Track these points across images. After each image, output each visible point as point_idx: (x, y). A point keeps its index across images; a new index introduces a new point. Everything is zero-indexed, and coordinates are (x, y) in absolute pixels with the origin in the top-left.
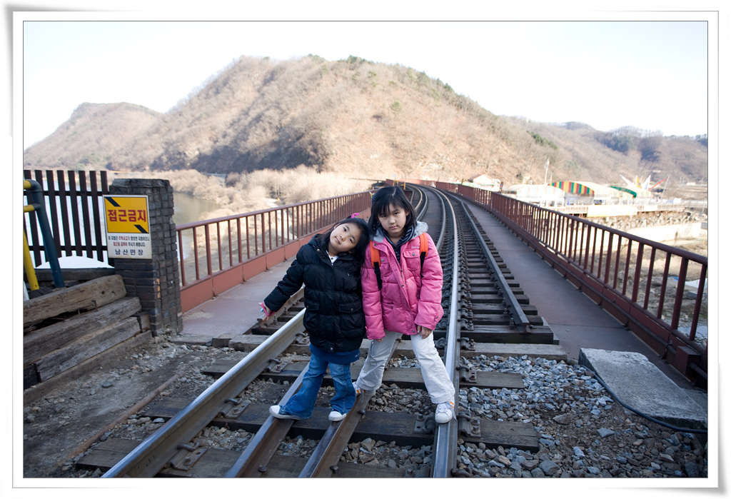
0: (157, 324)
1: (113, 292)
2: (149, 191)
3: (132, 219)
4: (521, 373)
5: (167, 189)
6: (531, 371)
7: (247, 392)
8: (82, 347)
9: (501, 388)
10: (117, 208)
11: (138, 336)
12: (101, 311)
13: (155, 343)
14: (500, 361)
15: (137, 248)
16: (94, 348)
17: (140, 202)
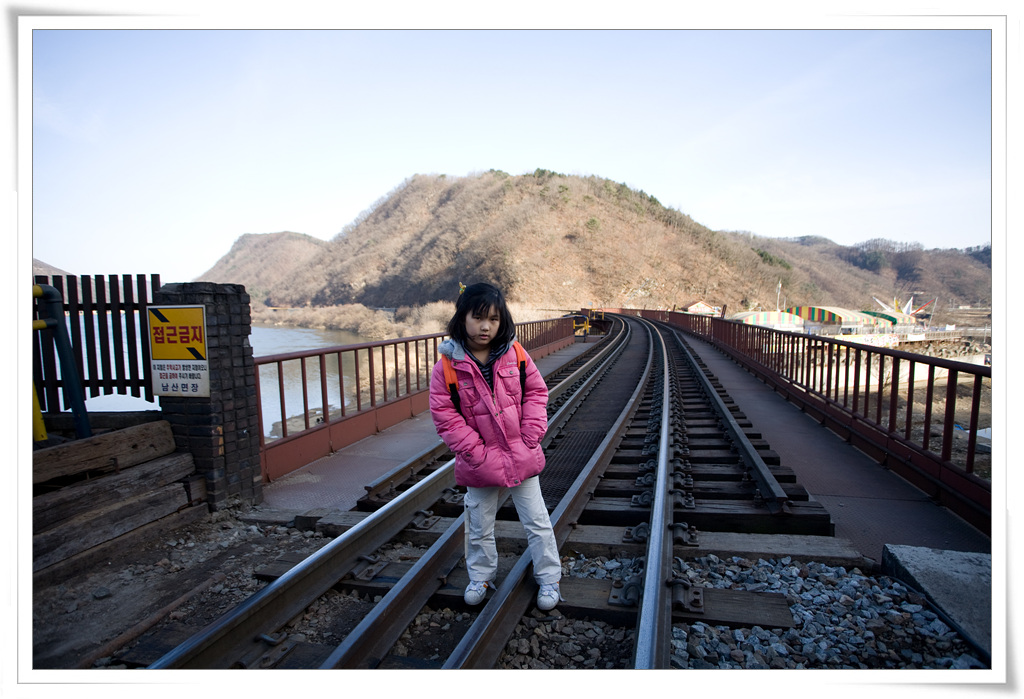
0: (217, 493)
1: (152, 446)
2: (208, 299)
4: (786, 593)
6: (803, 589)
10: (165, 325)
13: (210, 522)
14: (743, 567)
15: (190, 382)
17: (194, 315)
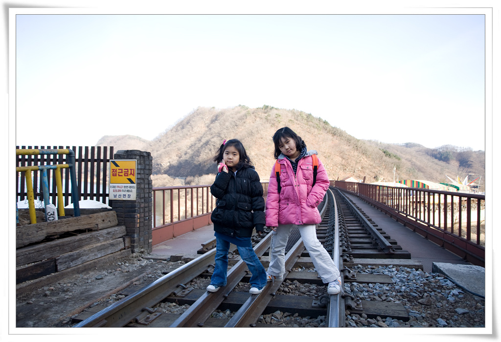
0: (135, 244)
1: (109, 221)
2: (138, 157)
3: (126, 174)
4: (390, 275)
5: (149, 158)
6: (397, 274)
7: (192, 283)
8: (86, 252)
9: (375, 283)
10: (118, 168)
11: (122, 251)
12: (100, 232)
13: (133, 257)
14: (372, 269)
15: (127, 193)
16: (93, 254)
17: (132, 164)
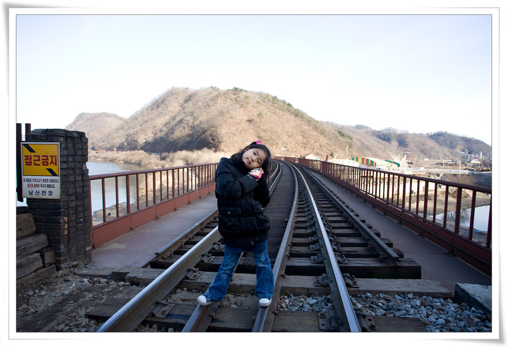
0: (62, 258)
2: (62, 139)
3: (45, 163)
4: (420, 318)
10: (33, 154)
15: (47, 190)
